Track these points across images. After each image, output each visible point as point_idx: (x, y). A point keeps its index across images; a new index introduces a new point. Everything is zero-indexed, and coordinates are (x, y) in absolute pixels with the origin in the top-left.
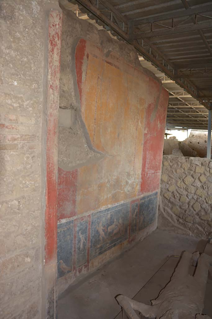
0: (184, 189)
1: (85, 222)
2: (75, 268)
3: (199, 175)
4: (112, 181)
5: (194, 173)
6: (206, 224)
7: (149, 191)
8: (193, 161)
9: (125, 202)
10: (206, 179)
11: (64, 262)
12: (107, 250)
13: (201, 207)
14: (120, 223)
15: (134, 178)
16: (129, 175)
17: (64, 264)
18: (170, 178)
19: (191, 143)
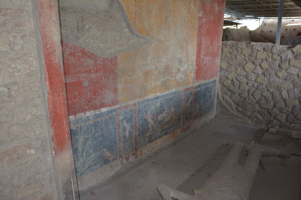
0: (244, 77)
1: (130, 111)
2: (121, 156)
3: (261, 61)
4: (161, 68)
5: (255, 60)
6: (266, 112)
7: (205, 79)
8: (255, 46)
9: (177, 90)
10: (268, 65)
11: (107, 150)
12: (158, 139)
13: (262, 95)
14: (172, 112)
15: (187, 65)
16: (180, 62)
17: (108, 152)
18: (229, 65)
19: (262, 32)
